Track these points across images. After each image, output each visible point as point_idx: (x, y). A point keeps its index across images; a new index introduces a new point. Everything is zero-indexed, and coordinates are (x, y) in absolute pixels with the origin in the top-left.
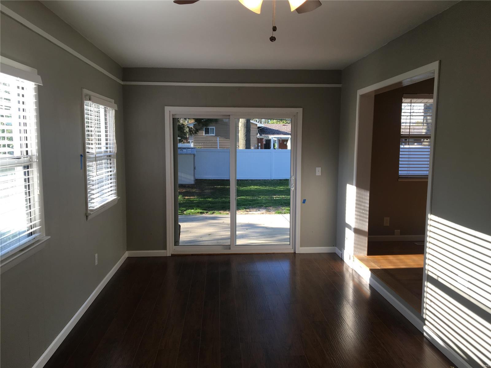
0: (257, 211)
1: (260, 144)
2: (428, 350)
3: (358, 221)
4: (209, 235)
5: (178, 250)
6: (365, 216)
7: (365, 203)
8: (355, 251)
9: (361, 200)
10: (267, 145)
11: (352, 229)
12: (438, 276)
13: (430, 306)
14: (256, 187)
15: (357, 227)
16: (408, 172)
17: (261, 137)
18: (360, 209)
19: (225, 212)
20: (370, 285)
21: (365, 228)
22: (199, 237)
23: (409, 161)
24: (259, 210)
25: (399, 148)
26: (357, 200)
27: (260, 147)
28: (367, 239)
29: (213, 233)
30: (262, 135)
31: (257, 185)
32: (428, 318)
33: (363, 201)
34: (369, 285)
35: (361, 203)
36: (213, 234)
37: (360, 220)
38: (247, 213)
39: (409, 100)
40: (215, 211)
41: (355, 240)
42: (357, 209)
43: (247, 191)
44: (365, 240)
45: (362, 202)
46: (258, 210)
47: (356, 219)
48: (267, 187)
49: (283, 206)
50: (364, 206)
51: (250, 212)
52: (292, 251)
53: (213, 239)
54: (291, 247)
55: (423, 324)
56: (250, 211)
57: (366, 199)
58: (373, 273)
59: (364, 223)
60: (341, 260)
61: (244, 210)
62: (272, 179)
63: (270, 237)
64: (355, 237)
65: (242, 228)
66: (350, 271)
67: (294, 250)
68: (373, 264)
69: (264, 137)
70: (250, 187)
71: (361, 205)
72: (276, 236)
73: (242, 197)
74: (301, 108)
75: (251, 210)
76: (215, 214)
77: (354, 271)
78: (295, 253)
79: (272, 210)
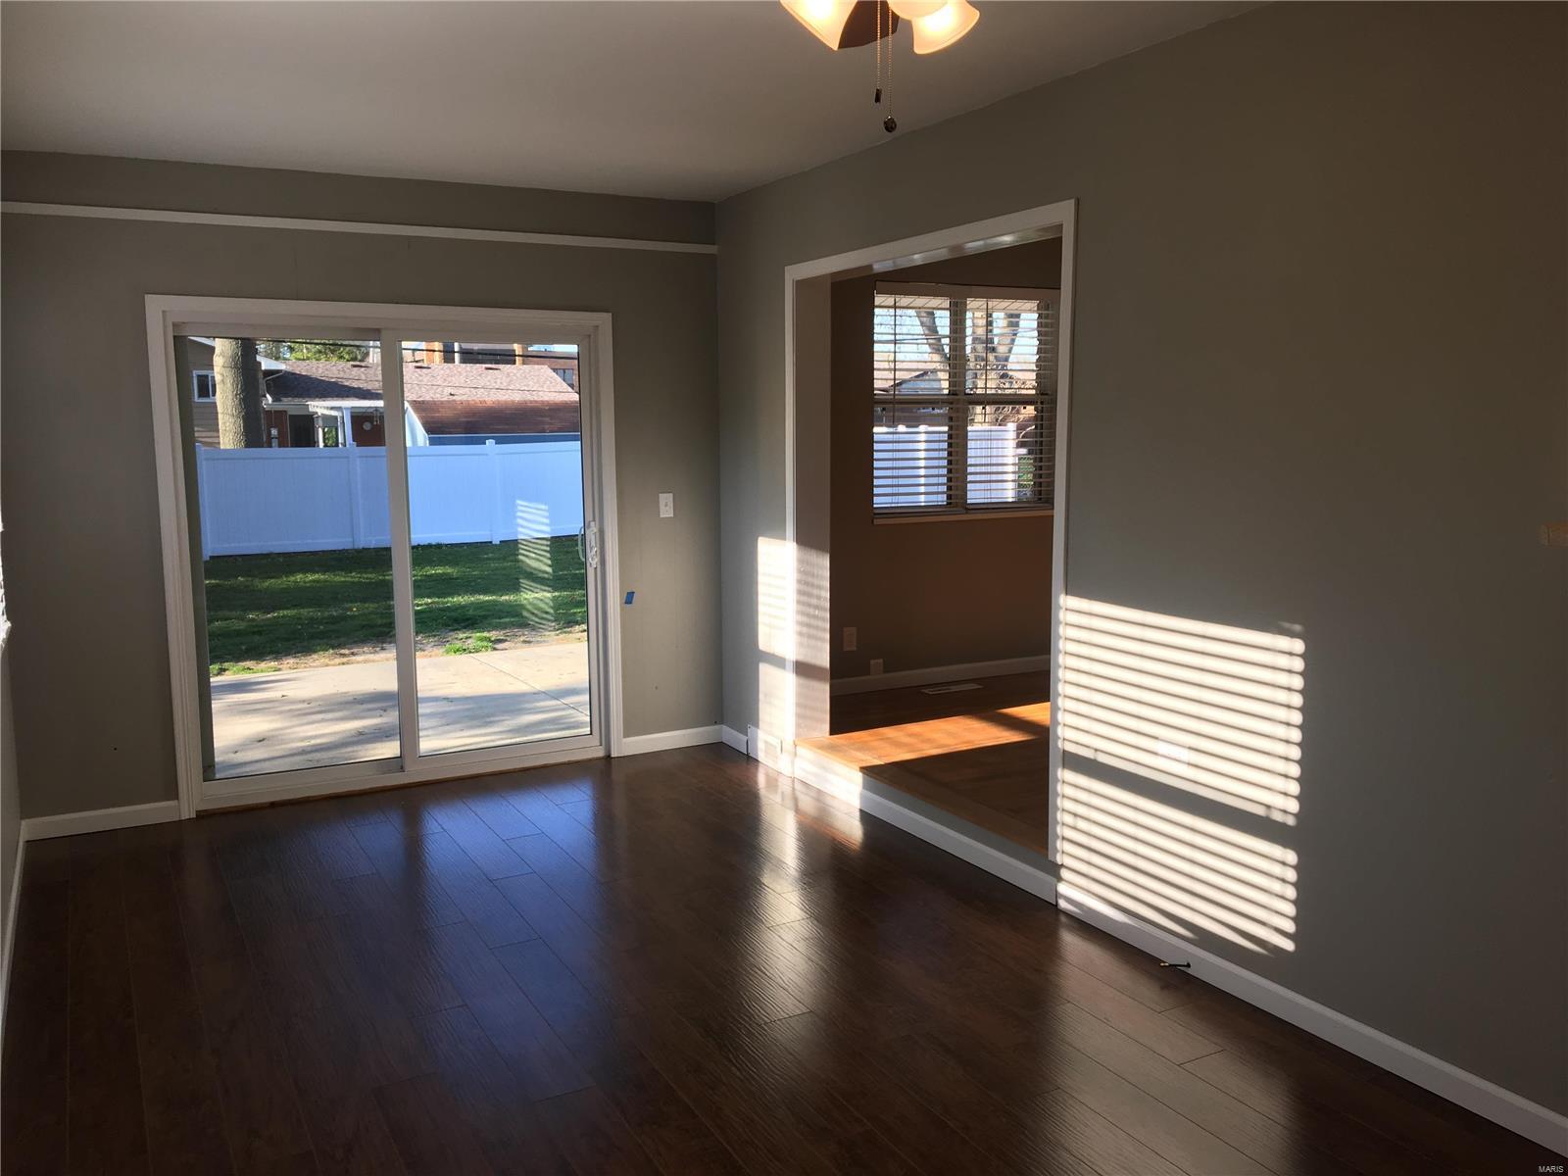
0: (376, 652)
1: (274, 432)
2: (1071, 942)
3: (805, 640)
4: (260, 741)
5: (219, 796)
6: (820, 623)
7: (819, 587)
8: (798, 726)
9: (810, 579)
10: (302, 432)
11: (787, 667)
12: (1096, 750)
13: (1075, 828)
14: (311, 577)
15: (801, 658)
16: (895, 499)
17: (279, 407)
18: (809, 605)
19: (263, 665)
20: (861, 811)
21: (823, 659)
22: (227, 753)
23: (895, 468)
24: (383, 649)
25: (872, 434)
26: (799, 582)
27: (275, 442)
28: (827, 687)
29: (271, 734)
30: (280, 401)
31: (314, 572)
32: (1067, 861)
33: (816, 582)
34: (858, 814)
35: (809, 589)
36: (273, 736)
37: (810, 636)
38: (345, 660)
39: (890, 300)
40: (226, 665)
41: (799, 695)
42: (802, 608)
43: (286, 591)
44: (823, 691)
45: (813, 585)
46: (378, 649)
47: (800, 634)
48: (353, 574)
49: (456, 630)
50: (819, 597)
51: (353, 658)
52: (600, 753)
53: (289, 753)
54: (595, 740)
55: (1055, 880)
56: (353, 654)
57: (822, 578)
58: (875, 778)
59: (819, 643)
60: (749, 760)
61: (331, 651)
62: (356, 547)
63: (479, 727)
64: (799, 686)
65: (365, 706)
66: (785, 785)
67: (605, 749)
68: (859, 755)
69: (290, 405)
70: (292, 579)
71: (809, 595)
72: (492, 719)
73: (282, 613)
74: (607, 311)
75: (355, 650)
76: (227, 672)
77: (798, 786)
78: (608, 757)
79: (428, 643)
